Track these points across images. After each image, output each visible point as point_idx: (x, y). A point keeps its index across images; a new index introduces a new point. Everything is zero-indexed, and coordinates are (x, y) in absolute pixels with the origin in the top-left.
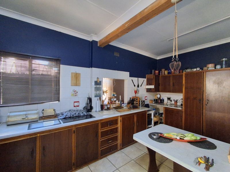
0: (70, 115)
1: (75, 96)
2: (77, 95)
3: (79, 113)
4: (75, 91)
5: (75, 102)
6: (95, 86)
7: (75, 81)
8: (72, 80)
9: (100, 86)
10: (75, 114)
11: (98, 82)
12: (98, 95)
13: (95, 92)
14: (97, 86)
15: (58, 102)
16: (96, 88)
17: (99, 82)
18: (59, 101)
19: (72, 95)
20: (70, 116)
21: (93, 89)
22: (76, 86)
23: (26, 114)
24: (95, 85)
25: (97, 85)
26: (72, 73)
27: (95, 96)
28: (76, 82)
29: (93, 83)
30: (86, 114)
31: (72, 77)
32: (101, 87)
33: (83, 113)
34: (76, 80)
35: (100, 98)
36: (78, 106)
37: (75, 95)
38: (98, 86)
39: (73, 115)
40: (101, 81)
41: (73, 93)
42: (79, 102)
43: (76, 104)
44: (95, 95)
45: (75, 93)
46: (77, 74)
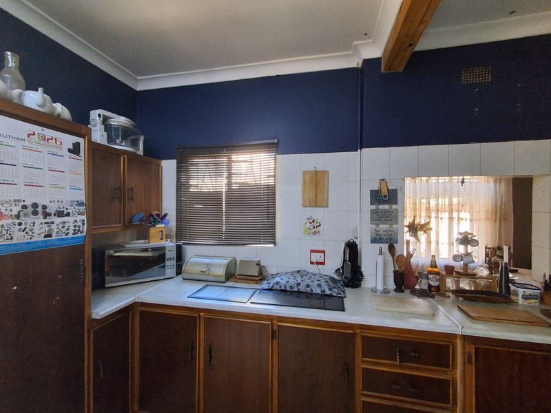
0: (285, 286)
1: (315, 233)
2: (318, 232)
3: (310, 284)
4: (314, 221)
5: (312, 251)
6: (374, 207)
7: (314, 193)
8: (304, 190)
9: (394, 207)
10: (298, 284)
11: (383, 194)
12: (385, 238)
13: (374, 226)
14: (381, 207)
15: (272, 245)
16: (373, 212)
17: (386, 193)
18: (275, 243)
19: (306, 230)
20: (283, 288)
21: (367, 216)
22: (316, 206)
23: (208, 264)
24: (372, 204)
25: (380, 203)
26: (304, 173)
27: (373, 241)
28: (316, 196)
29: (367, 198)
30: (328, 292)
31: (304, 183)
32: (397, 210)
33: (319, 285)
34: (316, 192)
35: (392, 249)
36: (323, 264)
37: (312, 231)
38: (387, 207)
39: (291, 287)
40: (395, 191)
41: (308, 225)
42: (323, 252)
43: (317, 257)
44: (374, 235)
45: (314, 227)
46: (317, 172)
